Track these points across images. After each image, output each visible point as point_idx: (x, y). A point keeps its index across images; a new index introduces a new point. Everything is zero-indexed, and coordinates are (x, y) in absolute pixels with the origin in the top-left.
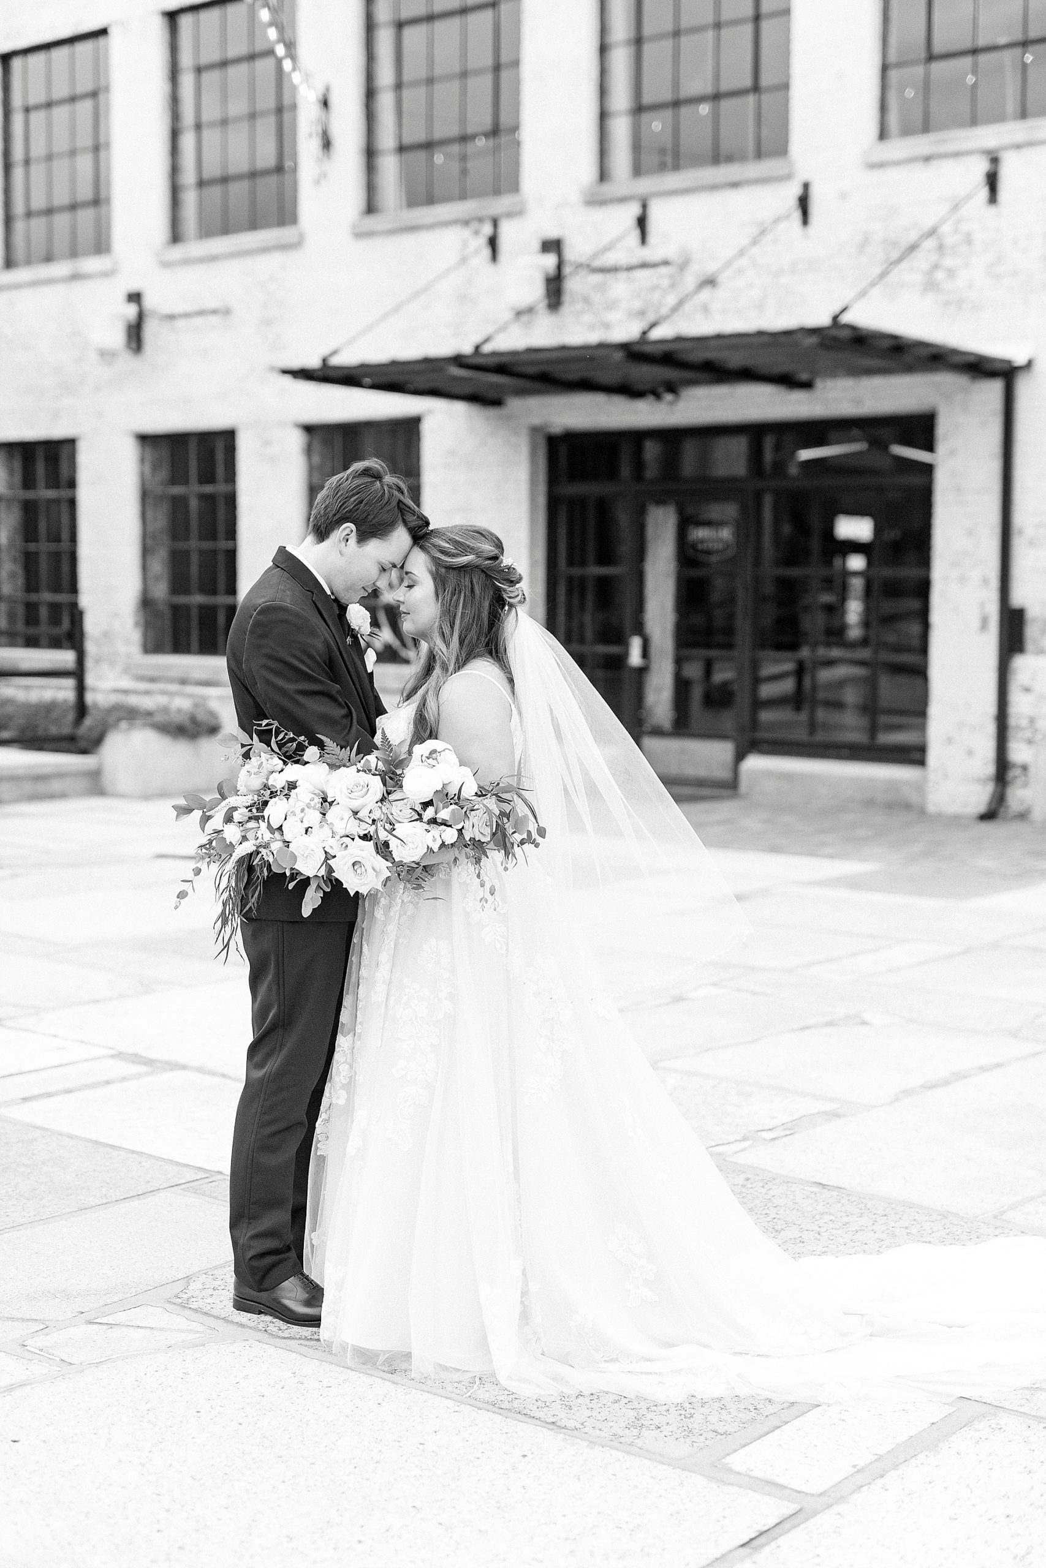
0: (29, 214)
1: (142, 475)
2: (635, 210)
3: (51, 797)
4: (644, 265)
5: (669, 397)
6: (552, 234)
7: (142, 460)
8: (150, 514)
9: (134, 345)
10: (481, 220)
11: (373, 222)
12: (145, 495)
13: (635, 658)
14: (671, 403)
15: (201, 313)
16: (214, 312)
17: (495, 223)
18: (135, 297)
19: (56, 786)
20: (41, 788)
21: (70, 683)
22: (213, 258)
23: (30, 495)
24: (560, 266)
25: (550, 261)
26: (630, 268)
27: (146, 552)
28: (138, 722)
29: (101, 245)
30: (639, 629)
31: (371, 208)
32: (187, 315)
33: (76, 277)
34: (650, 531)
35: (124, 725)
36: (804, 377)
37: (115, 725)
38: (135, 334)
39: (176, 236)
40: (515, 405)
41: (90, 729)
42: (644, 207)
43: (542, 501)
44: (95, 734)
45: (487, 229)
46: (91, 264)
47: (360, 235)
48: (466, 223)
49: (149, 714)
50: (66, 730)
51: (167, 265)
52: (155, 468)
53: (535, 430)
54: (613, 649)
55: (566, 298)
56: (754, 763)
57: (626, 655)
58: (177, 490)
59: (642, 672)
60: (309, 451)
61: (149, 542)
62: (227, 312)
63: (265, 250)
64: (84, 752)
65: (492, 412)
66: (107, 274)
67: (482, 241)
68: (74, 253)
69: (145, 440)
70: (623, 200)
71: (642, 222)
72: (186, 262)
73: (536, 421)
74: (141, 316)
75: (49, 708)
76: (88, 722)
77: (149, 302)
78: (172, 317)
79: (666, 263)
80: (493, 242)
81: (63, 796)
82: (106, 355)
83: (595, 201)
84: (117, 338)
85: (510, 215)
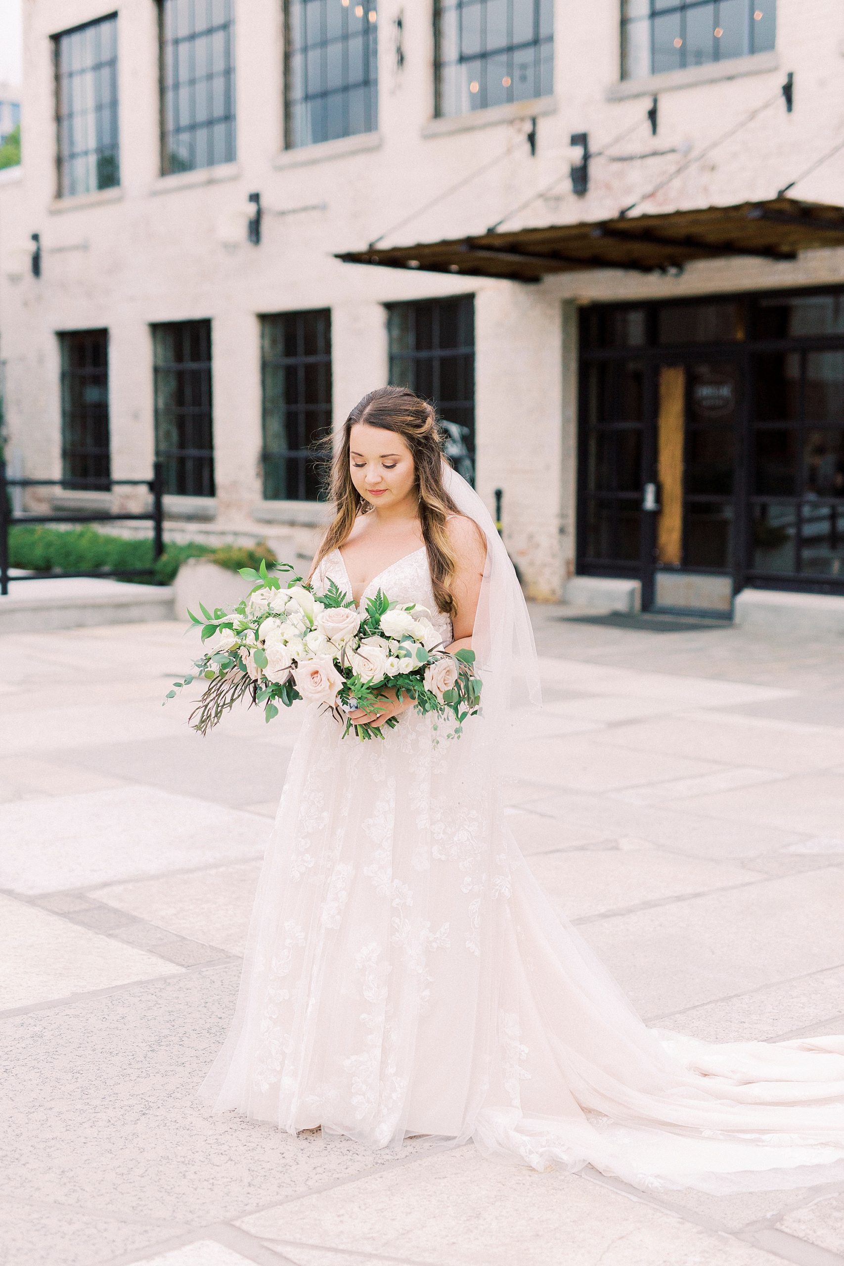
0: (178, 130)
1: (262, 348)
2: (648, 105)
3: (131, 621)
4: (655, 154)
5: (673, 271)
6: (580, 129)
7: (263, 336)
8: (269, 381)
9: (254, 238)
10: (522, 119)
11: (440, 126)
12: (265, 366)
13: (649, 503)
14: (678, 275)
15: (305, 209)
16: (314, 208)
17: (534, 121)
18: (255, 198)
19: (135, 612)
20: (122, 614)
21: (150, 524)
22: (314, 162)
23: (180, 366)
24: (586, 157)
25: (577, 153)
26: (643, 157)
27: (266, 413)
28: (203, 559)
29: (230, 156)
30: (654, 477)
31: (438, 113)
32: (294, 211)
33: (211, 182)
34: (663, 390)
35: (192, 561)
36: (785, 248)
37: (185, 561)
38: (255, 228)
39: (288, 144)
40: (551, 281)
41: (165, 565)
42: (655, 101)
43: (574, 366)
44: (169, 569)
45: (528, 127)
46: (222, 170)
47: (428, 136)
48: (511, 122)
49: (213, 551)
50: (148, 565)
51: (279, 169)
52: (274, 342)
53: (567, 303)
54: (632, 495)
55: (591, 185)
56: (749, 597)
57: (642, 500)
58: (291, 361)
59: (656, 515)
60: (389, 325)
61: (269, 405)
62: (322, 207)
63: (354, 153)
64: (162, 583)
65: (532, 287)
66: (235, 178)
67: (523, 138)
68: (211, 162)
69: (265, 318)
70: (637, 96)
71: (653, 115)
72: (294, 166)
73: (567, 294)
74: (259, 213)
75: (135, 547)
76: (165, 558)
77: (265, 201)
78: (283, 213)
79: (673, 151)
80: (532, 138)
81: (142, 621)
82: (230, 247)
83: (615, 98)
84: (241, 231)
85: (546, 114)
